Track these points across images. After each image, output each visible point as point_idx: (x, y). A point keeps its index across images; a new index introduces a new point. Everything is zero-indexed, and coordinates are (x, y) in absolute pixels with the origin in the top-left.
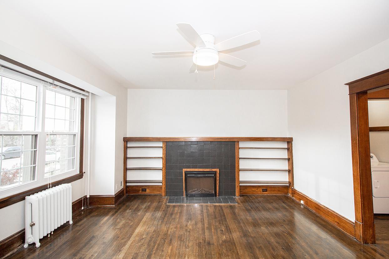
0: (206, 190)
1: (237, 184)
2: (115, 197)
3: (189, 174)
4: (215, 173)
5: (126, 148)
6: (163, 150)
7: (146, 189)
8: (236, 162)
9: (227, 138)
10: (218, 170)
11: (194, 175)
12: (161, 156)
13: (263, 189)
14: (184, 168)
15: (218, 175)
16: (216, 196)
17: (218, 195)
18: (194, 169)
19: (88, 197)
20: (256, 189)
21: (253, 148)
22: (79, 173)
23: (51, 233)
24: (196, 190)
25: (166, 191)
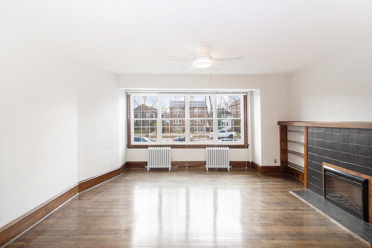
2: (261, 168)
5: (283, 132)
6: (305, 136)
10: (371, 179)
11: (333, 175)
14: (324, 162)
15: (370, 187)
16: (367, 221)
17: (371, 221)
18: (335, 166)
22: (244, 144)
23: (216, 169)
24: (338, 197)
25: (308, 183)
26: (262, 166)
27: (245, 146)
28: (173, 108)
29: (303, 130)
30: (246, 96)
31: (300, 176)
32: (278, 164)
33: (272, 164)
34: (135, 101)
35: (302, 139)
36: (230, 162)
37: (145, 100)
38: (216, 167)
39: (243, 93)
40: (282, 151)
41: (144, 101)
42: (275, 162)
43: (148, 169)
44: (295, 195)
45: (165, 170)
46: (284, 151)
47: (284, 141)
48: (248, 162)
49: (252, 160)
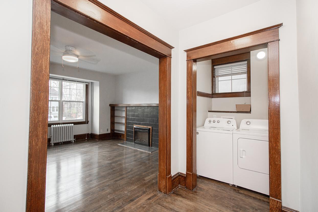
3: (136, 128)
5: (113, 110)
6: (125, 112)
10: (151, 128)
11: (138, 130)
14: (134, 124)
15: (151, 131)
16: (149, 146)
17: (151, 145)
18: (139, 125)
19: (90, 133)
22: (85, 121)
23: (61, 143)
24: (139, 140)
25: (126, 138)
26: (99, 135)
27: (86, 122)
29: (124, 109)
30: (88, 85)
31: (122, 136)
32: (109, 132)
33: (106, 132)
35: (124, 114)
36: (74, 135)
38: (61, 141)
39: (86, 82)
40: (112, 123)
42: (108, 131)
44: (121, 145)
46: (113, 123)
47: (113, 116)
48: (88, 134)
49: (91, 132)
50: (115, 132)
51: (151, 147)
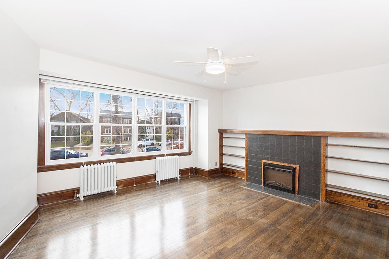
0: (284, 185)
1: (322, 187)
2: (208, 172)
3: (267, 166)
4: (294, 169)
5: (221, 138)
6: (245, 141)
7: (235, 172)
8: (321, 161)
9: (307, 132)
10: (297, 167)
11: (271, 167)
12: (244, 146)
13: (369, 204)
14: (263, 159)
15: (297, 172)
16: (294, 193)
17: (297, 193)
18: (272, 162)
19: (194, 168)
20: (356, 200)
21: (348, 146)
22: (188, 151)
23: (167, 180)
24: (274, 183)
25: (248, 177)
26: (208, 170)
27: (189, 153)
28: (103, 117)
31: (236, 173)
32: (218, 166)
33: (214, 167)
34: (57, 106)
37: (70, 106)
38: (167, 178)
41: (68, 107)
42: (216, 165)
43: (82, 199)
45: (109, 194)
46: (221, 155)
47: (221, 146)
48: (192, 169)
49: (195, 166)
50: (224, 166)
51: (298, 195)
